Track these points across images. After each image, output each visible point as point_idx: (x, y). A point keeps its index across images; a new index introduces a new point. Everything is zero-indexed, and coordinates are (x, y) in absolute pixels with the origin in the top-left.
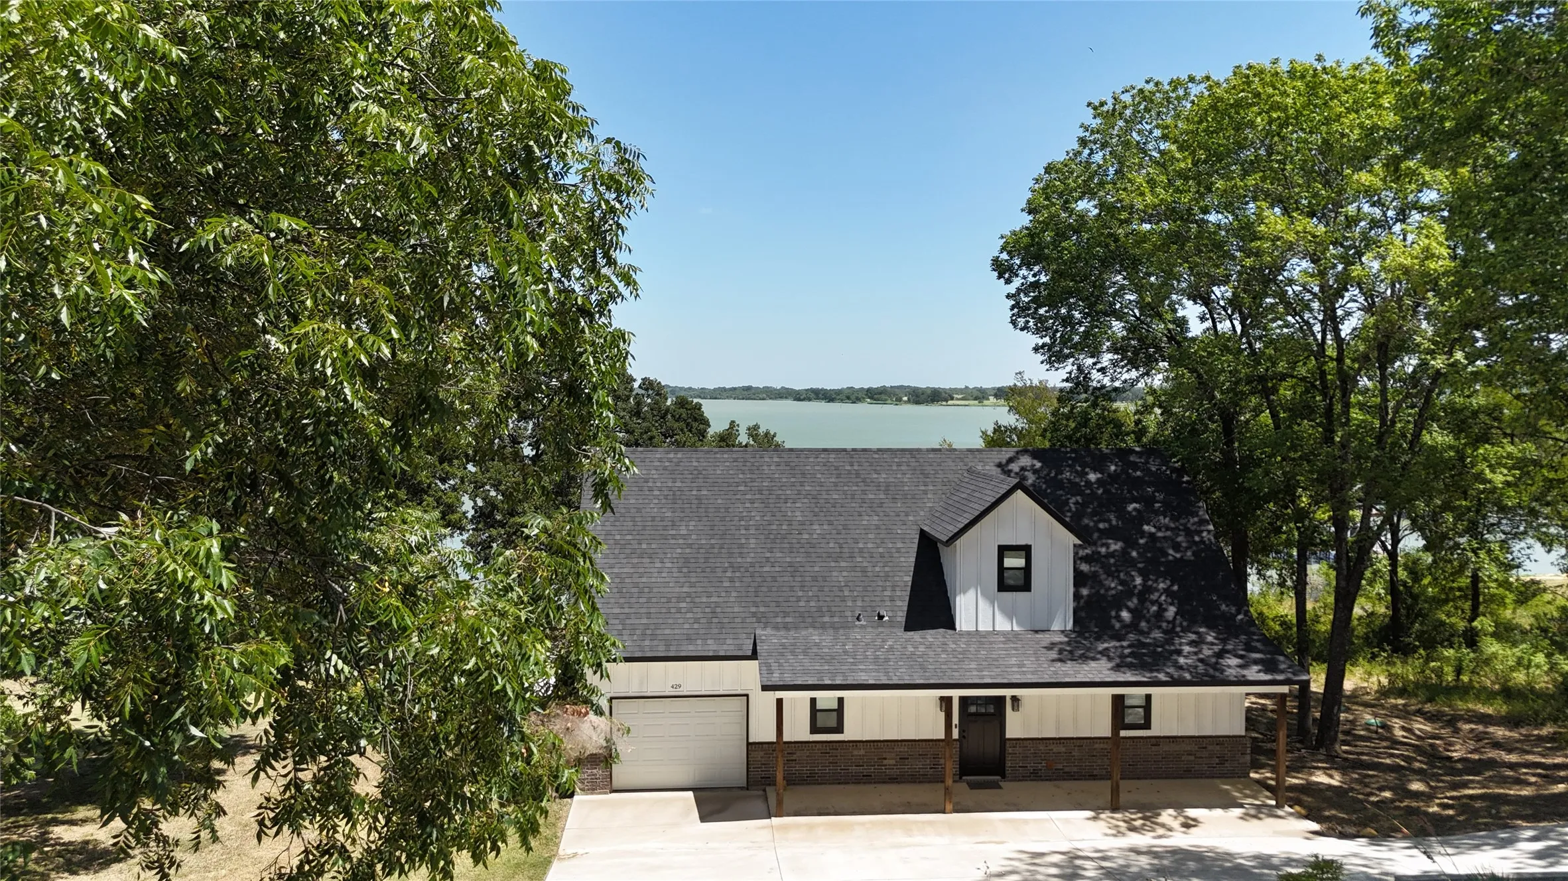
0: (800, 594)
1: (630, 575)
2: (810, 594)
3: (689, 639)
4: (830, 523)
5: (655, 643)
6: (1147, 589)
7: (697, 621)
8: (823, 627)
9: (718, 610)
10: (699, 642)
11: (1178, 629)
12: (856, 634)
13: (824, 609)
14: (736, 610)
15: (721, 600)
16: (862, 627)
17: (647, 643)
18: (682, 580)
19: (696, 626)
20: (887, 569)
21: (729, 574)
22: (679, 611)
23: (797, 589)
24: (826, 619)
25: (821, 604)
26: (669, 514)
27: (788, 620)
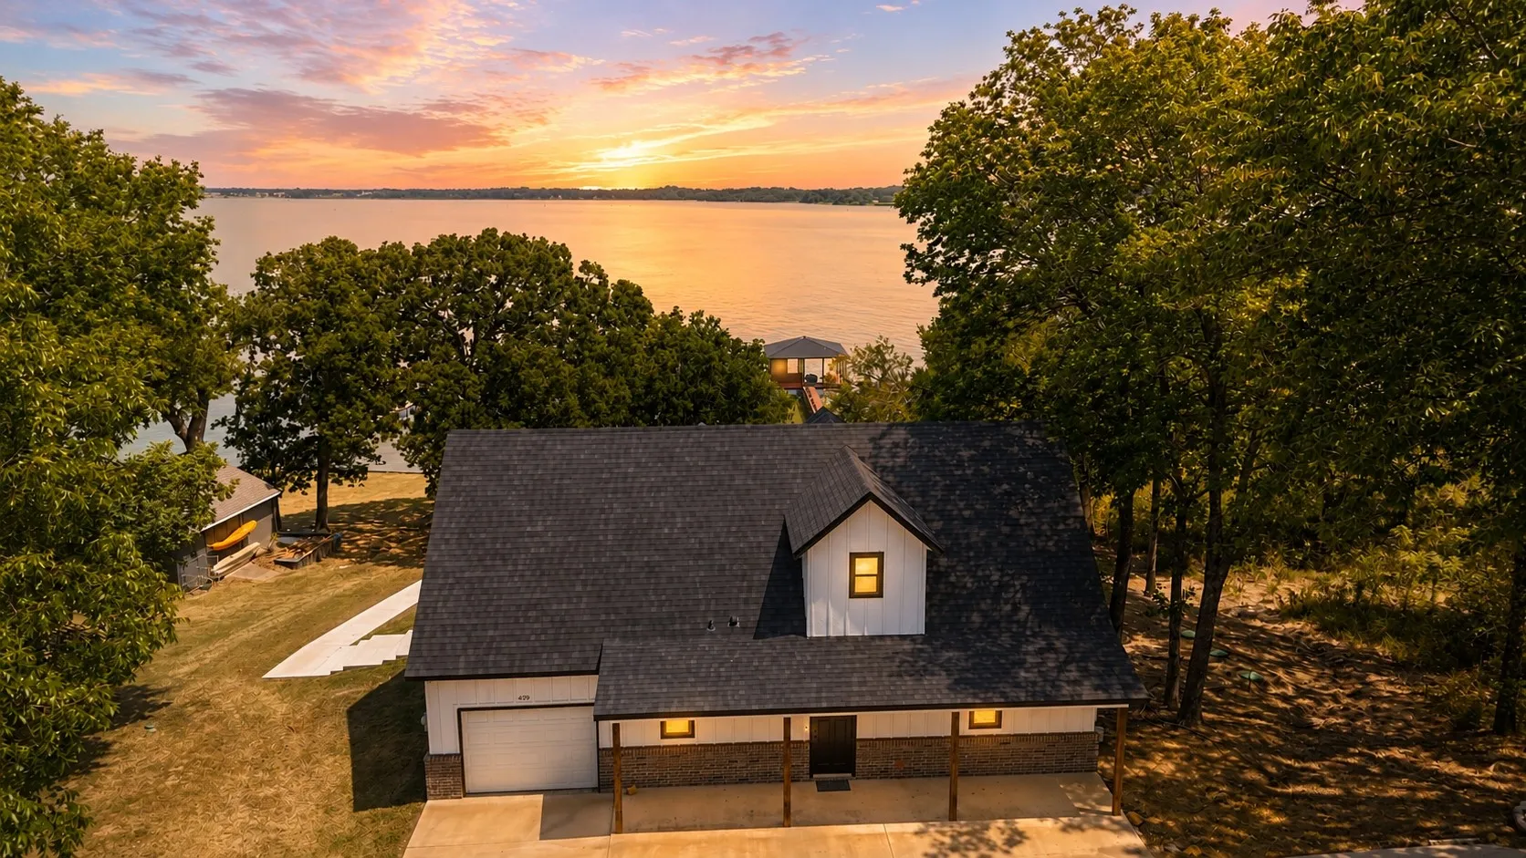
0: (653, 598)
1: (481, 580)
2: (664, 597)
3: (535, 654)
4: (693, 514)
5: (499, 658)
6: (1002, 587)
7: (544, 632)
8: (673, 636)
9: (567, 618)
10: (545, 656)
11: (1028, 633)
12: (704, 643)
13: (677, 615)
14: (585, 618)
15: (572, 607)
16: (711, 634)
17: (491, 658)
18: (534, 584)
19: (543, 637)
20: (745, 567)
21: (582, 577)
22: (527, 619)
23: (651, 593)
24: (677, 627)
25: (673, 609)
26: (527, 508)
27: (638, 628)
